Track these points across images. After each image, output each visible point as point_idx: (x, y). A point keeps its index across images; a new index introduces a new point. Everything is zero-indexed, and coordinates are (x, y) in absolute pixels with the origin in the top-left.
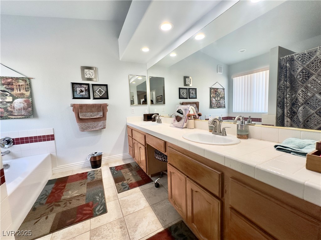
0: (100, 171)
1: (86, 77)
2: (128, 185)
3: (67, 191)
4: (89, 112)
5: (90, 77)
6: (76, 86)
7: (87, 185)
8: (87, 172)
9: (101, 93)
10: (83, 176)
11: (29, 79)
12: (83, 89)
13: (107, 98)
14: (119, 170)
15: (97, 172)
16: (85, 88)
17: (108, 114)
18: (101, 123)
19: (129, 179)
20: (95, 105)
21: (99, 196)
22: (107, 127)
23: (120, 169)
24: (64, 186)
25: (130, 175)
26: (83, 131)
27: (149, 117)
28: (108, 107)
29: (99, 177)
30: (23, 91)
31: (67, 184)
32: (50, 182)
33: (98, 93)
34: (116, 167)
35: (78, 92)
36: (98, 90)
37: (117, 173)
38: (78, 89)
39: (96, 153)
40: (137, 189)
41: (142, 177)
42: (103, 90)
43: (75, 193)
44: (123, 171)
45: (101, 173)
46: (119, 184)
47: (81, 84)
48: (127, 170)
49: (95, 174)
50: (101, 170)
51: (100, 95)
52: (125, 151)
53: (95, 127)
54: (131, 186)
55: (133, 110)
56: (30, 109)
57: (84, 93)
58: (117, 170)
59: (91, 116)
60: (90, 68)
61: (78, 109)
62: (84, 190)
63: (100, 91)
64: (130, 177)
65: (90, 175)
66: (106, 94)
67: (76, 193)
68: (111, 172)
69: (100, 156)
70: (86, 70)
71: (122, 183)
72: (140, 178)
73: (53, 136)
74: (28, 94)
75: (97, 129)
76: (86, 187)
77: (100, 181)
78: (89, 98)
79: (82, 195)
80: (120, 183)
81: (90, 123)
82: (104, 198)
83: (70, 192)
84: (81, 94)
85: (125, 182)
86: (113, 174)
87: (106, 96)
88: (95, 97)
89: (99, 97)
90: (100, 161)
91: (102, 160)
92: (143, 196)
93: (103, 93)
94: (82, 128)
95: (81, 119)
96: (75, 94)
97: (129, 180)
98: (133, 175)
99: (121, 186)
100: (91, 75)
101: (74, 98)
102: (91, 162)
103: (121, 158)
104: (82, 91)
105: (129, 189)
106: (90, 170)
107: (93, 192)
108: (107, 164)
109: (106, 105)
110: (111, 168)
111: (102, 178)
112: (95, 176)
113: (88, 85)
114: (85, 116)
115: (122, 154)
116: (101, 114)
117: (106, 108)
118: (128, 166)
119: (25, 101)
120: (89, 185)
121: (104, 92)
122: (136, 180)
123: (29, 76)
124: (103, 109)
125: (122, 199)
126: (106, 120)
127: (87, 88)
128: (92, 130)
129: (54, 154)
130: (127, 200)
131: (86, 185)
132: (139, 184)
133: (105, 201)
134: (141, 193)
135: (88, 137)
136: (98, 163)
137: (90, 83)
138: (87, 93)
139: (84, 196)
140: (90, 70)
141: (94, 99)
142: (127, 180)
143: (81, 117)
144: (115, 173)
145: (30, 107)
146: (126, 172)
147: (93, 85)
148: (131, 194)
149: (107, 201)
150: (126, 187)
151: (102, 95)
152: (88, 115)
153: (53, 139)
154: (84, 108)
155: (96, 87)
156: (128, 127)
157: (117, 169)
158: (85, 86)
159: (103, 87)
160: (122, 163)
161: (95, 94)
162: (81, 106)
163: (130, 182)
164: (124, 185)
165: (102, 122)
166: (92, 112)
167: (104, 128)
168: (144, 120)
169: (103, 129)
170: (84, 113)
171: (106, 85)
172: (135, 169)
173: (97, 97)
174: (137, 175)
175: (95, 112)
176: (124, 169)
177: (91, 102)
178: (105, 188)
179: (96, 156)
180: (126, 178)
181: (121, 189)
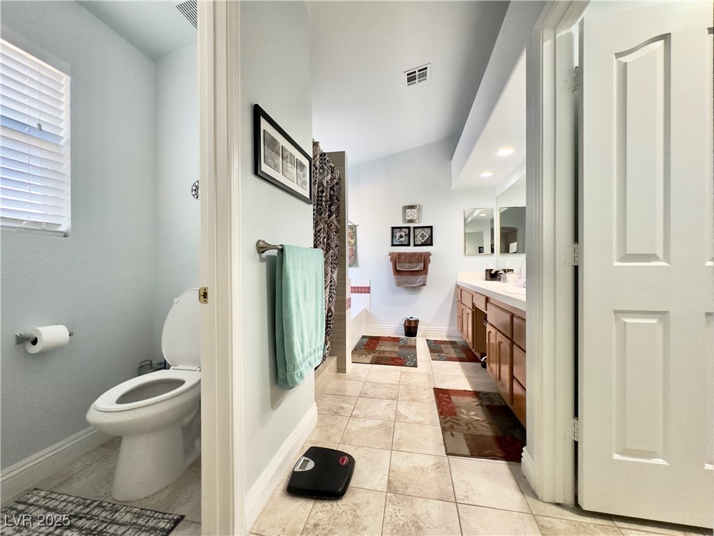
1: (408, 218)
2: (447, 357)
3: (381, 346)
4: (407, 262)
5: (412, 219)
6: (396, 230)
8: (400, 338)
9: (423, 239)
10: (396, 340)
11: (355, 226)
12: (403, 234)
13: (431, 245)
14: (437, 344)
15: (411, 340)
16: (405, 232)
17: (431, 267)
18: (420, 278)
19: (449, 353)
20: (416, 253)
21: (410, 356)
22: (427, 283)
23: (440, 344)
24: (378, 343)
25: (452, 350)
26: (399, 286)
28: (431, 257)
29: (413, 344)
30: (350, 239)
31: (380, 341)
32: (364, 337)
35: (398, 237)
36: (420, 234)
37: (435, 346)
38: (398, 235)
40: (456, 363)
41: (467, 356)
42: (427, 233)
43: (387, 349)
44: (442, 346)
45: (416, 341)
46: (434, 354)
47: (401, 228)
48: (449, 346)
49: (408, 341)
50: (416, 339)
51: (421, 240)
52: (451, 325)
53: (413, 283)
54: (450, 359)
56: (354, 257)
57: (403, 239)
58: (435, 344)
59: (410, 267)
60: (412, 207)
61: (396, 259)
62: (396, 349)
63: (423, 236)
64: (451, 352)
65: (403, 340)
66: (430, 239)
67: (389, 349)
68: (428, 344)
69: (417, 322)
70: (408, 210)
71: (439, 354)
72: (464, 356)
73: (369, 288)
74: (353, 241)
75: (416, 285)
77: (414, 347)
78: (409, 245)
80: (436, 354)
81: (407, 277)
82: (416, 358)
83: (383, 347)
84: (401, 240)
85: (443, 354)
86: (429, 346)
87: (429, 243)
88: (416, 243)
89: (421, 243)
90: (416, 328)
91: (418, 328)
92: (461, 368)
93: (426, 238)
94: (399, 283)
95: (398, 271)
96: (394, 240)
98: (455, 351)
99: (437, 356)
100: (414, 215)
101: (393, 245)
102: (405, 326)
103: (445, 333)
104: (401, 237)
105: (445, 360)
106: (403, 337)
107: (405, 353)
108: (424, 336)
109: (429, 254)
110: (427, 340)
111: (416, 345)
113: (409, 228)
114: (402, 267)
115: (447, 328)
116: (422, 265)
117: (429, 257)
118: (452, 343)
119: (350, 249)
120: (400, 347)
121: (428, 236)
122: (458, 356)
123: (355, 224)
124: (425, 259)
125: (435, 365)
126: (427, 274)
127: (407, 233)
128: (410, 286)
129: (368, 310)
130: (441, 367)
131: (398, 346)
132: (461, 360)
133: (416, 360)
135: (404, 296)
136: (413, 330)
137: (412, 225)
138: (407, 238)
139: (396, 352)
140: (413, 210)
141: (415, 245)
143: (398, 269)
144: (432, 346)
146: (447, 347)
147: (415, 228)
148: (447, 364)
149: (418, 361)
150: (443, 358)
152: (405, 267)
153: (369, 292)
154: (403, 257)
155: (418, 231)
156: (458, 286)
157: (435, 342)
158: (405, 230)
159: (426, 230)
160: (446, 339)
161: (416, 240)
162: (399, 255)
163: (450, 356)
164: (441, 356)
165: (422, 276)
166: (412, 263)
167: (424, 285)
168: (486, 280)
169: (422, 285)
170: (402, 264)
171: (431, 227)
172: (461, 347)
173: (418, 243)
174: (461, 353)
175: (415, 263)
176: (446, 344)
177: (411, 249)
178: (417, 353)
179: (411, 321)
180: (446, 352)
181: (436, 358)
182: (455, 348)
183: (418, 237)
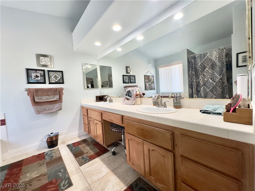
0: (57, 150)
1: (42, 63)
2: (89, 157)
3: (25, 174)
4: (45, 95)
5: (46, 64)
6: (30, 72)
7: (47, 165)
8: (44, 153)
9: (56, 79)
10: (41, 157)
12: (39, 75)
13: (63, 83)
14: (76, 146)
15: (55, 151)
16: (41, 74)
17: (64, 97)
18: (57, 106)
19: (88, 152)
20: (52, 89)
21: (61, 172)
22: (63, 108)
23: (78, 145)
24: (21, 170)
25: (88, 148)
26: (39, 114)
27: (101, 99)
28: (63, 91)
29: (58, 155)
31: (23, 168)
33: (54, 79)
34: (73, 144)
35: (33, 77)
36: (54, 76)
37: (75, 149)
38: (33, 75)
39: (52, 133)
40: (97, 160)
41: (99, 149)
42: (59, 76)
43: (34, 175)
44: (80, 146)
45: (59, 151)
46: (79, 158)
47: (36, 70)
48: (84, 145)
49: (53, 153)
50: (58, 148)
51: (55, 80)
52: (80, 129)
53: (51, 109)
54: (91, 158)
55: (86, 93)
57: (39, 78)
58: (75, 146)
59: (47, 99)
60: (45, 56)
61: (33, 94)
62: (44, 169)
63: (56, 77)
64: (88, 150)
65: (48, 154)
66: (62, 79)
67: (36, 174)
68: (69, 149)
69: (57, 136)
70: (41, 58)
71: (82, 157)
72: (97, 150)
73: (4, 121)
75: (53, 111)
76: (46, 166)
77: (60, 159)
78: (45, 83)
79: (43, 175)
80: (80, 157)
81: (46, 106)
82: (67, 173)
83: (28, 175)
84: (36, 79)
85: (84, 155)
86: (71, 150)
87: (62, 82)
88: (51, 82)
89: (55, 82)
90: (57, 140)
91: (59, 139)
92: (104, 164)
93: (58, 79)
94: (38, 111)
96: (30, 78)
97: (88, 154)
98: (91, 148)
99: (81, 160)
100: (47, 62)
101: (29, 83)
102: (47, 142)
103: (77, 135)
105: (89, 161)
106: (47, 150)
107: (54, 170)
108: (63, 143)
109: (62, 89)
110: (68, 146)
111: (61, 155)
112: (53, 154)
113: (44, 71)
114: (40, 99)
115: (78, 132)
116: (58, 97)
117: (62, 91)
118: (84, 141)
120: (48, 164)
121: (60, 78)
122: (94, 152)
124: (59, 92)
125: (84, 171)
126: (62, 102)
127: (42, 74)
128: (49, 112)
129: (5, 139)
130: (90, 171)
131: (45, 165)
132: (98, 155)
133: (68, 175)
134: (101, 162)
135: (43, 119)
136: (55, 143)
137: (46, 69)
138: (42, 78)
139: (45, 175)
140: (46, 58)
141: (50, 83)
142: (86, 153)
143: (36, 101)
144: (73, 150)
146: (84, 147)
147: (49, 71)
148: (93, 165)
149: (70, 175)
150: (87, 160)
151: (57, 80)
152: (44, 99)
153: (4, 124)
154: (39, 92)
155: (51, 73)
157: (74, 145)
158: (40, 72)
159: (58, 73)
160: (78, 140)
161: (50, 79)
162: (37, 90)
163: (89, 155)
164: (84, 158)
165: (58, 104)
166: (49, 95)
167: (61, 109)
168: (96, 101)
169: (59, 110)
170: (40, 97)
171: (62, 72)
172: (92, 143)
173: (53, 82)
174: (95, 148)
175: (51, 95)
176: (81, 144)
177: (47, 86)
178: (65, 164)
179: (52, 136)
180: (85, 152)
181: (82, 162)
182: (88, 145)
183: (52, 77)
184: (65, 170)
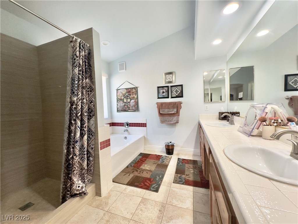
0: (170, 158)
1: (167, 81)
2: (185, 180)
3: (145, 164)
4: (167, 108)
5: (170, 81)
6: (160, 89)
7: (157, 165)
8: (162, 156)
9: (177, 93)
10: (158, 157)
11: (137, 88)
12: (164, 91)
13: (182, 96)
14: (184, 163)
15: (168, 158)
16: (166, 90)
17: (182, 112)
18: (175, 118)
19: (189, 175)
20: (172, 103)
21: (159, 177)
22: (180, 121)
23: (186, 163)
24: (145, 160)
25: (192, 172)
26: (162, 123)
28: (182, 105)
30: (134, 96)
31: (147, 160)
32: (141, 154)
33: (175, 93)
34: (183, 160)
35: (161, 93)
36: (175, 90)
37: (181, 165)
38: (161, 91)
39: (171, 142)
40: (191, 188)
41: (201, 179)
42: (179, 89)
44: (187, 165)
45: (170, 160)
46: (177, 175)
47: (163, 87)
48: (191, 166)
49: (166, 159)
50: (171, 158)
51: (176, 94)
52: (196, 147)
53: (171, 121)
54: (187, 182)
55: (207, 107)
56: (136, 106)
57: (164, 94)
58: (182, 163)
60: (170, 73)
61: (160, 106)
62: (153, 168)
63: (177, 91)
64: (190, 173)
65: (162, 158)
66: (181, 93)
67: (148, 168)
68: (177, 162)
69: (173, 146)
70: (167, 76)
71: (181, 176)
72: (198, 179)
73: (146, 124)
74: (136, 97)
75: (172, 123)
76: (156, 166)
77: (166, 166)
78: (168, 97)
79: (150, 171)
80: (179, 175)
81: (167, 117)
82: (162, 181)
83: (146, 165)
84: (163, 94)
85: (183, 176)
86: (177, 165)
87: (181, 95)
88: (173, 96)
89: (175, 96)
91: (174, 149)
92: (192, 197)
93: (178, 93)
94: (162, 121)
95: (161, 114)
96: (159, 95)
97: (188, 176)
98: (194, 173)
99: (178, 178)
100: (170, 78)
101: (159, 98)
102: (166, 148)
103: (192, 153)
104: (163, 92)
106: (164, 154)
107: (157, 172)
108: (178, 154)
109: (180, 103)
110: (179, 159)
111: (168, 164)
112: (165, 161)
113: (168, 87)
114: (164, 111)
115: (193, 150)
116: (175, 110)
117: (180, 105)
118: (194, 162)
119: (135, 101)
120: (159, 166)
121: (180, 91)
122: (194, 179)
123: (137, 86)
124: (178, 106)
125: (173, 189)
126: (179, 116)
127: (167, 90)
128: (168, 123)
129: (146, 136)
130: (176, 192)
131: (156, 165)
133: (161, 183)
134: (192, 193)
135: (165, 128)
136: (171, 151)
137: (170, 85)
138: (167, 93)
139: (151, 172)
140: (170, 75)
141: (172, 98)
142: (186, 175)
143: (161, 112)
144: (179, 165)
145: (136, 105)
146: (189, 167)
147: (171, 86)
148: (183, 189)
149: (162, 183)
150: (182, 181)
151: (178, 94)
152: (166, 111)
153: (146, 126)
154: (164, 105)
155: (173, 88)
157: (183, 161)
158: (166, 88)
159: (178, 87)
160: (191, 158)
161: (172, 94)
162: (162, 104)
163: (188, 178)
164: (181, 178)
165: (176, 117)
166: (169, 109)
167: (178, 122)
168: (219, 120)
169: (176, 123)
170: (163, 110)
171: (182, 86)
172: (199, 168)
173: (174, 96)
174: (197, 175)
175: (171, 108)
176: (189, 164)
177: (169, 100)
178: (166, 173)
179: (170, 145)
180: (186, 173)
181: (177, 180)
182: (194, 168)
183: (174, 92)
184: (163, 177)
